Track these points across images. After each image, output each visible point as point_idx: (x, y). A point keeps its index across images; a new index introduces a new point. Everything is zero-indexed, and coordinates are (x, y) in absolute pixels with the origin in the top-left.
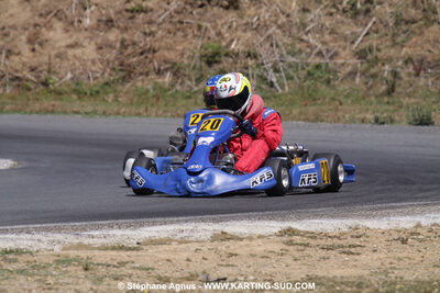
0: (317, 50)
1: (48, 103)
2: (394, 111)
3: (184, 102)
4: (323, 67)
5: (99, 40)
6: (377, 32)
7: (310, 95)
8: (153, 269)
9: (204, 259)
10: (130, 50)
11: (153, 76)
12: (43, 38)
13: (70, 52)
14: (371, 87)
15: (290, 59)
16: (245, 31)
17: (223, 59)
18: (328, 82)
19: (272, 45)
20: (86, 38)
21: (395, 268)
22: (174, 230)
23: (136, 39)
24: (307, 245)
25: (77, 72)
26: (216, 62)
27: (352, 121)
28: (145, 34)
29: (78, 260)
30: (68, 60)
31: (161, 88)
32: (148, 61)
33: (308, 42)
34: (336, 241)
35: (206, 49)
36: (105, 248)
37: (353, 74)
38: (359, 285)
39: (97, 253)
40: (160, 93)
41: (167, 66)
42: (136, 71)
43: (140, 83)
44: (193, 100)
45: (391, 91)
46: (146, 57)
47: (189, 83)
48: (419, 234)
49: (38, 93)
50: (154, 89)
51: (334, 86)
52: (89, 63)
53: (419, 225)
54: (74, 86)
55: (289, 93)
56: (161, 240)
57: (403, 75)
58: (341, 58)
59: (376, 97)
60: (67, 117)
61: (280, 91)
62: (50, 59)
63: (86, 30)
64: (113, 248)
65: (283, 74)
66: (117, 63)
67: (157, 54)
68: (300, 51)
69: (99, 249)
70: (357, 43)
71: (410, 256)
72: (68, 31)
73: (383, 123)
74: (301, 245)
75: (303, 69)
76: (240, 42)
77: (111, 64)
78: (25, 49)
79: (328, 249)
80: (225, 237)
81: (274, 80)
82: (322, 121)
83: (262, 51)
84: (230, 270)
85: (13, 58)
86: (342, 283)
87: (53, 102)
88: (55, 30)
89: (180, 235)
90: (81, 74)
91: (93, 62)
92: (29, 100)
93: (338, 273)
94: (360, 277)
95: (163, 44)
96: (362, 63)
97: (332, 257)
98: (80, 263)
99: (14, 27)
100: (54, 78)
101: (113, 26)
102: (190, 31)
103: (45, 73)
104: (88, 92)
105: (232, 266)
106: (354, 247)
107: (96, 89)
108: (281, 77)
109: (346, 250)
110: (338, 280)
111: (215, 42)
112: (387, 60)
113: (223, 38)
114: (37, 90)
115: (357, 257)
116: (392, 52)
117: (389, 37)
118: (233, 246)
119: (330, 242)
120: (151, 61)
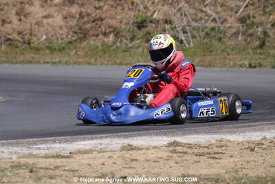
0: (212, 18)
1: (29, 55)
2: (264, 59)
3: (122, 54)
4: (217, 30)
5: (65, 13)
6: (253, 5)
7: (208, 48)
8: (77, 171)
9: (114, 163)
10: (85, 19)
11: (101, 37)
12: (27, 11)
13: (45, 21)
14: (249, 42)
15: (194, 24)
16: (163, 5)
17: (148, 24)
18: (220, 39)
19: (181, 15)
20: (56, 11)
21: (244, 168)
22: (95, 144)
23: (89, 11)
24: (186, 153)
25: (50, 35)
26: (144, 27)
27: (234, 66)
28: (96, 8)
29: (26, 165)
30: (43, 26)
31: (106, 45)
32: (97, 26)
33: (206, 12)
34: (206, 150)
35: (137, 18)
36: (46, 157)
37: (236, 34)
38: (217, 181)
39: (40, 160)
40: (106, 48)
41: (111, 30)
42: (90, 34)
43: (92, 42)
44: (128, 53)
45: (262, 45)
46: (97, 24)
47: (125, 41)
48: (263, 144)
49: (24, 49)
50: (102, 45)
51: (224, 42)
52: (58, 29)
53: (265, 138)
54: (47, 44)
55: (194, 47)
56: (86, 150)
57: (271, 34)
58: (228, 23)
59: (253, 49)
60: (40, 65)
61: (187, 46)
62: (31, 26)
63: (56, 5)
64: (53, 157)
65: (189, 34)
66: (76, 28)
67: (104, 22)
68: (201, 19)
69: (43, 157)
70: (240, 12)
71: (256, 159)
72: (43, 7)
73: (254, 67)
74: (181, 152)
75: (203, 30)
76: (160, 13)
77: (73, 29)
78: (15, 19)
79: (200, 156)
80: (130, 148)
81: (183, 38)
82: (213, 66)
83: (174, 19)
84: (130, 171)
85: (7, 25)
86: (205, 179)
87: (33, 56)
88: (35, 6)
89: (100, 147)
90: (52, 36)
91: (61, 28)
92: (17, 54)
93: (204, 172)
94: (219, 175)
95: (108, 15)
96: (243, 26)
97: (202, 161)
98: (27, 167)
99: (7, 4)
100: (34, 39)
101: (74, 3)
102: (126, 6)
103: (28, 35)
104: (57, 48)
105: (133, 168)
106: (218, 153)
107: (63, 46)
108: (188, 36)
109: (212, 156)
110: (203, 177)
111: (143, 13)
112: (260, 24)
113: (148, 10)
114: (23, 47)
115: (219, 161)
116: (263, 18)
117: (261, 8)
118: (134, 154)
119: (201, 151)
120: (100, 27)
